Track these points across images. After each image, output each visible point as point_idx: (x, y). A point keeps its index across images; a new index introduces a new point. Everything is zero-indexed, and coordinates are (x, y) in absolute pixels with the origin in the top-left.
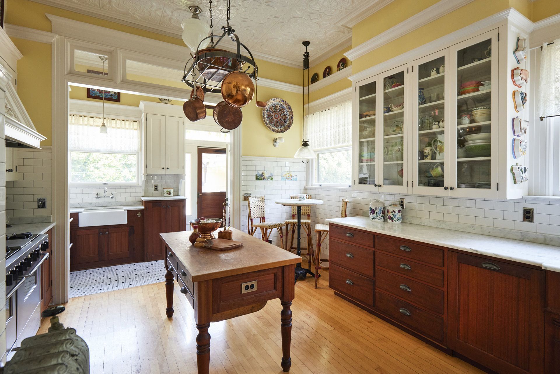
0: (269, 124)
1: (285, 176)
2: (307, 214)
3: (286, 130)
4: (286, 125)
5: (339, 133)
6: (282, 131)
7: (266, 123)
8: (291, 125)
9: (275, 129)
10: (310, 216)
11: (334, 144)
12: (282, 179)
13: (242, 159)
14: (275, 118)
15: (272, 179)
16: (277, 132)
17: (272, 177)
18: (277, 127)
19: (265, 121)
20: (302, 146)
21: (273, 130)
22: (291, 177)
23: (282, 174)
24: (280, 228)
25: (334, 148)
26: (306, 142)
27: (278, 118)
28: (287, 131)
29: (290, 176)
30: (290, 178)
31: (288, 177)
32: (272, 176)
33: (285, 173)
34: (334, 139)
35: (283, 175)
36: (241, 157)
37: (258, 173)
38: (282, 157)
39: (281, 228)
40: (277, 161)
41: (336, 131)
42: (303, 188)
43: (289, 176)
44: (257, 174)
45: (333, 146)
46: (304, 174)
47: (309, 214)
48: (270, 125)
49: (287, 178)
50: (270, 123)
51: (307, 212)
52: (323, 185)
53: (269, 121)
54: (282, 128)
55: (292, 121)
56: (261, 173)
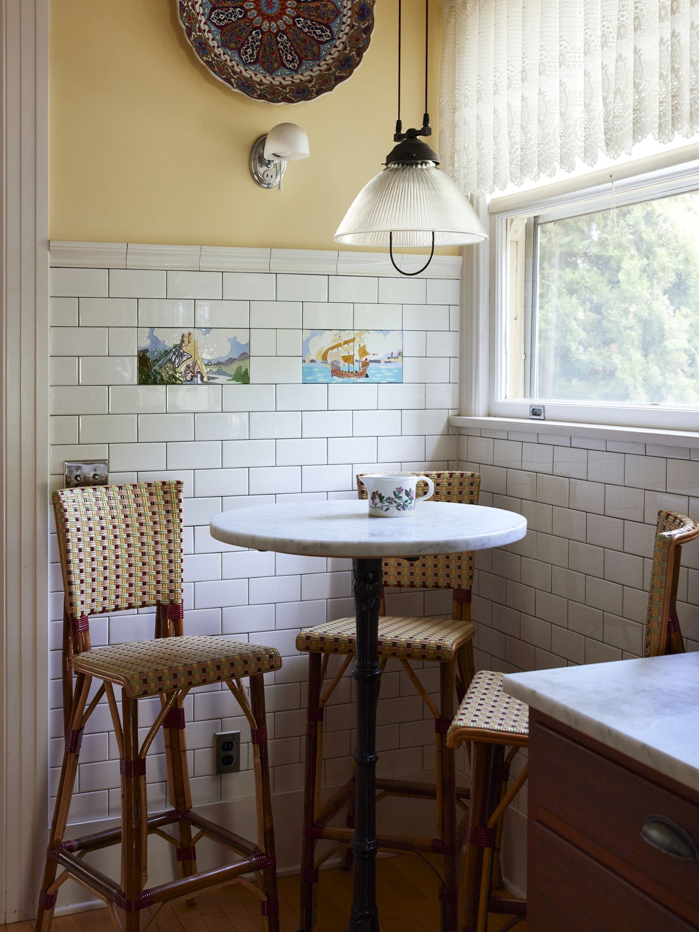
0: (220, 51)
1: (324, 358)
2: (454, 585)
3: (326, 83)
4: (331, 55)
5: (638, 64)
6: (302, 93)
7: (203, 47)
8: (360, 55)
9: (257, 79)
10: (469, 601)
11: (609, 143)
12: (304, 374)
13: (50, 261)
14: (260, 13)
15: (243, 378)
16: (273, 95)
17: (243, 364)
18: (271, 71)
19: (189, 32)
20: (393, 166)
21: (248, 87)
22: (365, 364)
23: (305, 345)
24: (246, 681)
25: (612, 178)
26: (412, 133)
27: (279, 17)
28: (331, 89)
29: (357, 357)
30: (357, 367)
31: (344, 366)
32: (246, 356)
33: (326, 341)
34: (607, 114)
35: (314, 353)
36: (41, 250)
37: (155, 340)
38: (303, 248)
39: (257, 685)
40: (274, 269)
41: (619, 58)
42: (439, 426)
43: (348, 359)
44: (146, 343)
45: (605, 163)
46: (448, 345)
47: (465, 587)
48: (226, 57)
49: (336, 372)
50: (224, 45)
51: (453, 575)
52: (548, 413)
53: (222, 34)
54: (306, 76)
55: (369, 29)
56: (171, 340)
